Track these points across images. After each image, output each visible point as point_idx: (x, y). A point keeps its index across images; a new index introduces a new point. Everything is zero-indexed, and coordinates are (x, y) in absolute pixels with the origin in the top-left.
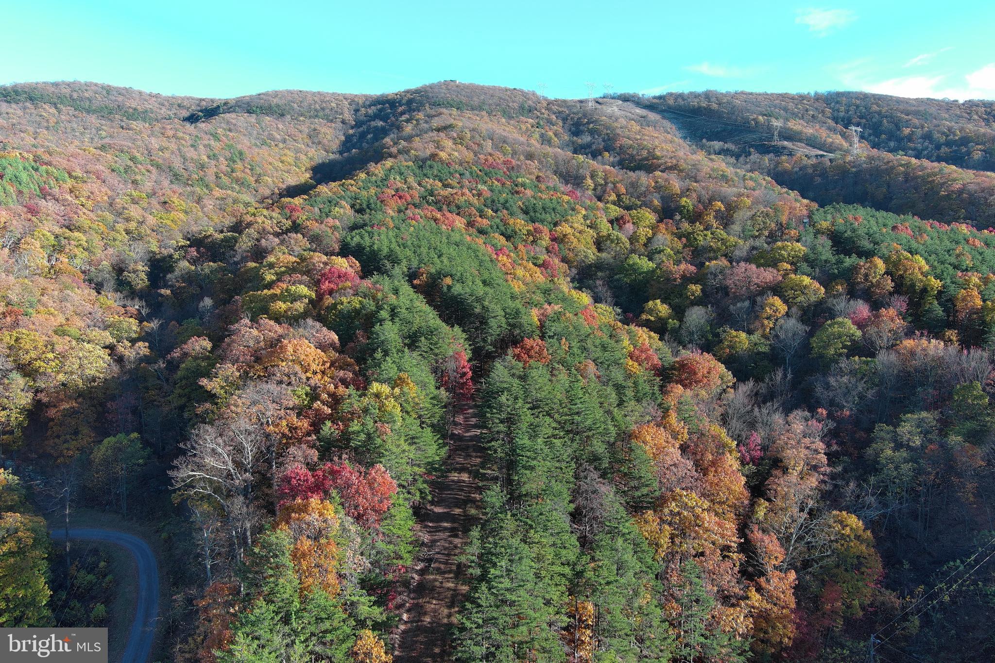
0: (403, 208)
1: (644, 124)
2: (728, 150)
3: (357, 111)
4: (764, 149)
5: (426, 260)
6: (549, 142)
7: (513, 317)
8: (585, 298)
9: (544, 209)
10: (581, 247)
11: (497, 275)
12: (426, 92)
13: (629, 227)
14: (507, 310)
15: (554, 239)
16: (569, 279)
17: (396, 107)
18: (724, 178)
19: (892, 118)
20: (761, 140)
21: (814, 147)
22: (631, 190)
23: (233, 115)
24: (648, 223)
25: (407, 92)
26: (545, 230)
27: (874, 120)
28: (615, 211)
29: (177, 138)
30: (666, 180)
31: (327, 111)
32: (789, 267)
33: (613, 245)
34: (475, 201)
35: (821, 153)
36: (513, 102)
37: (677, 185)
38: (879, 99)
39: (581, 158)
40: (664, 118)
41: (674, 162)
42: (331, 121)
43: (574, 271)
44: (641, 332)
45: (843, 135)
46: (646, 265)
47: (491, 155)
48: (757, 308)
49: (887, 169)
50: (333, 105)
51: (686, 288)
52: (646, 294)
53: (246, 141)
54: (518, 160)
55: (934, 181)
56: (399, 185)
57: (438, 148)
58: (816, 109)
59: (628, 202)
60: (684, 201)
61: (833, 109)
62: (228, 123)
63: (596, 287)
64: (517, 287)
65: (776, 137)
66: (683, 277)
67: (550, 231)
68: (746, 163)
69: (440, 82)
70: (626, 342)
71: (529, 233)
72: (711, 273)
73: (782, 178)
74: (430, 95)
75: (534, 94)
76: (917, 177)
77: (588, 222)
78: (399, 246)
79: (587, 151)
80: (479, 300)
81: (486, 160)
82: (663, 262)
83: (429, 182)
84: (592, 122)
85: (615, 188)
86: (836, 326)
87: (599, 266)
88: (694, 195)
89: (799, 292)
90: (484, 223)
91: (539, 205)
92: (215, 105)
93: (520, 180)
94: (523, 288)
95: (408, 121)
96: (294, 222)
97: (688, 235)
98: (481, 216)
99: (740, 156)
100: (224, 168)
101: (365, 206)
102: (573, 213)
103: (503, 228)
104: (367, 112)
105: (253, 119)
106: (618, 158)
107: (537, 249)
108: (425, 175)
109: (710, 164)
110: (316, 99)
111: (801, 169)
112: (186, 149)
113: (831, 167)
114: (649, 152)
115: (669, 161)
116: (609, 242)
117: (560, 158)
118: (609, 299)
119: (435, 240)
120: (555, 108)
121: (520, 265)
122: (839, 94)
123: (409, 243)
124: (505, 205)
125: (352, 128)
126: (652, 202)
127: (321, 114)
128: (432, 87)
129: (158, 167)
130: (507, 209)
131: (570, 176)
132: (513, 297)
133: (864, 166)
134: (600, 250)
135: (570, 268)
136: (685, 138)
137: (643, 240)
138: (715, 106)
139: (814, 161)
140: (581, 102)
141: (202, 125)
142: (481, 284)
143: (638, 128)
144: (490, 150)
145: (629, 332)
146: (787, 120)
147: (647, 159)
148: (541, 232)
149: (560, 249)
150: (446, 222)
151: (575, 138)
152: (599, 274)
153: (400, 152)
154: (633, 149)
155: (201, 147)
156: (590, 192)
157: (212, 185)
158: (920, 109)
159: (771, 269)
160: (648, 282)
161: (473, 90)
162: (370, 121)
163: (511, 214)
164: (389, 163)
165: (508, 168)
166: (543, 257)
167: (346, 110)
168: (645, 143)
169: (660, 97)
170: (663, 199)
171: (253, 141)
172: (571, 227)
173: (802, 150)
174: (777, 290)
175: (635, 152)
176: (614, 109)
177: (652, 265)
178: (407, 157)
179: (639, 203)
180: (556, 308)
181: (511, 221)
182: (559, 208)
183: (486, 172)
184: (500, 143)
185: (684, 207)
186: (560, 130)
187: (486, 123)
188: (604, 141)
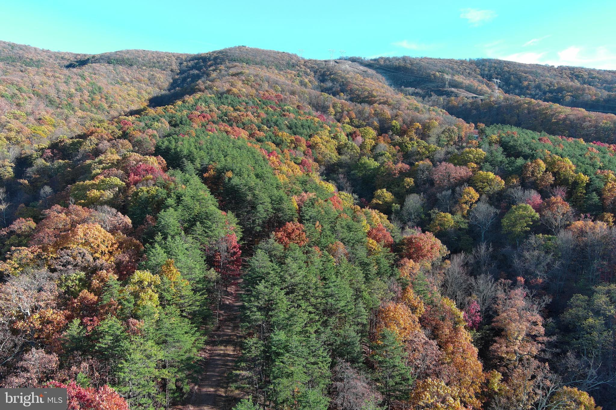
0: (205, 124)
1: (365, 76)
2: (417, 93)
3: (181, 64)
4: (440, 93)
5: (215, 159)
6: (305, 85)
7: (277, 202)
8: (331, 187)
9: (302, 126)
10: (327, 152)
11: (267, 170)
12: (226, 52)
13: (359, 139)
14: (273, 197)
15: (309, 146)
16: (319, 173)
17: (206, 61)
18: (417, 109)
19: (516, 75)
20: (437, 87)
21: (470, 92)
22: (359, 115)
23: (98, 65)
24: (371, 136)
25: (214, 52)
26: (303, 140)
27: (506, 76)
28: (349, 128)
29: (55, 77)
30: (381, 109)
31: (161, 64)
32: (475, 166)
33: (349, 151)
34: (255, 120)
35: (475, 95)
36: (283, 60)
37: (389, 112)
38: (508, 64)
39: (326, 95)
40: (377, 72)
41: (385, 99)
42: (164, 70)
43: (323, 168)
44: (374, 213)
45: (487, 85)
46: (373, 164)
47: (267, 91)
48: (456, 195)
49: (517, 106)
50: (166, 60)
51: (403, 181)
52: (374, 185)
53: (104, 81)
54: (285, 95)
55: (547, 113)
56: (204, 109)
57: (232, 86)
58: (471, 69)
59: (357, 123)
60: (394, 122)
61: (481, 69)
62: (94, 69)
63: (339, 179)
64: (282, 179)
65: (447, 86)
66: (401, 172)
67: (306, 141)
68: (429, 101)
69: (235, 47)
70: (365, 223)
71: (292, 142)
72: (421, 170)
73: (452, 110)
74: (229, 54)
75: (295, 55)
76: (536, 111)
77: (332, 135)
78: (196, 148)
79: (330, 92)
80: (251, 189)
81: (264, 95)
82: (385, 162)
83: (224, 108)
84: (333, 74)
85: (348, 114)
86: (521, 210)
87: (340, 164)
88: (400, 119)
89: (486, 184)
90: (261, 134)
91: (299, 124)
92: (86, 58)
93: (286, 108)
94: (287, 180)
95: (214, 70)
96: (124, 132)
97: (400, 145)
98: (259, 130)
99: (425, 97)
100: (86, 97)
101: (178, 122)
102: (322, 129)
103: (274, 138)
104: (188, 65)
105: (111, 67)
106: (349, 97)
107: (297, 152)
108: (222, 103)
109: (407, 100)
110: (154, 55)
111: (463, 105)
112: (60, 84)
113: (482, 104)
114: (369, 93)
115: (382, 98)
116: (346, 148)
117: (313, 95)
118: (349, 188)
119: (223, 145)
120: (309, 65)
121: (285, 163)
122: (484, 60)
123: (204, 147)
124: (276, 124)
125: (178, 74)
126: (373, 123)
127: (157, 65)
128: (230, 49)
129: (38, 95)
130: (277, 126)
131: (319, 106)
132: (278, 187)
133: (503, 103)
134: (340, 154)
135: (320, 165)
136: (391, 85)
137: (369, 147)
138: (409, 66)
139: (470, 100)
140: (326, 61)
141: (75, 70)
142: (254, 177)
143: (362, 78)
144: (267, 88)
145: (366, 214)
146: (453, 75)
147: (367, 97)
148: (300, 141)
149: (313, 153)
150: (235, 133)
151: (322, 84)
152: (340, 170)
153: (206, 88)
154: (359, 91)
155: (72, 83)
156: (332, 117)
157: (76, 108)
158: (533, 70)
159: (464, 167)
160: (375, 176)
161: (257, 52)
162: (189, 70)
163: (280, 129)
164: (198, 95)
165: (278, 100)
166: (301, 158)
167: (174, 63)
168: (366, 87)
169: (375, 60)
170: (380, 121)
171: (110, 81)
172: (321, 138)
173: (463, 94)
174: (470, 181)
175: (360, 93)
176: (347, 66)
177: (377, 164)
178: (211, 91)
179: (365, 124)
180: (311, 195)
181: (280, 134)
182: (312, 125)
183: (265, 101)
184: (273, 84)
185: (394, 126)
186: (313, 79)
187: (265, 73)
188: (340, 86)
